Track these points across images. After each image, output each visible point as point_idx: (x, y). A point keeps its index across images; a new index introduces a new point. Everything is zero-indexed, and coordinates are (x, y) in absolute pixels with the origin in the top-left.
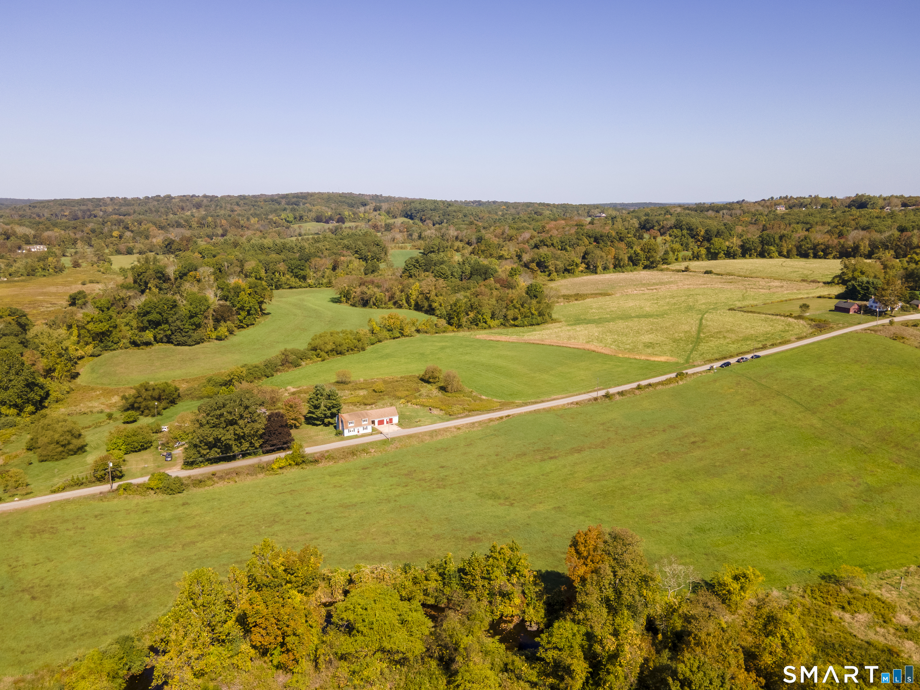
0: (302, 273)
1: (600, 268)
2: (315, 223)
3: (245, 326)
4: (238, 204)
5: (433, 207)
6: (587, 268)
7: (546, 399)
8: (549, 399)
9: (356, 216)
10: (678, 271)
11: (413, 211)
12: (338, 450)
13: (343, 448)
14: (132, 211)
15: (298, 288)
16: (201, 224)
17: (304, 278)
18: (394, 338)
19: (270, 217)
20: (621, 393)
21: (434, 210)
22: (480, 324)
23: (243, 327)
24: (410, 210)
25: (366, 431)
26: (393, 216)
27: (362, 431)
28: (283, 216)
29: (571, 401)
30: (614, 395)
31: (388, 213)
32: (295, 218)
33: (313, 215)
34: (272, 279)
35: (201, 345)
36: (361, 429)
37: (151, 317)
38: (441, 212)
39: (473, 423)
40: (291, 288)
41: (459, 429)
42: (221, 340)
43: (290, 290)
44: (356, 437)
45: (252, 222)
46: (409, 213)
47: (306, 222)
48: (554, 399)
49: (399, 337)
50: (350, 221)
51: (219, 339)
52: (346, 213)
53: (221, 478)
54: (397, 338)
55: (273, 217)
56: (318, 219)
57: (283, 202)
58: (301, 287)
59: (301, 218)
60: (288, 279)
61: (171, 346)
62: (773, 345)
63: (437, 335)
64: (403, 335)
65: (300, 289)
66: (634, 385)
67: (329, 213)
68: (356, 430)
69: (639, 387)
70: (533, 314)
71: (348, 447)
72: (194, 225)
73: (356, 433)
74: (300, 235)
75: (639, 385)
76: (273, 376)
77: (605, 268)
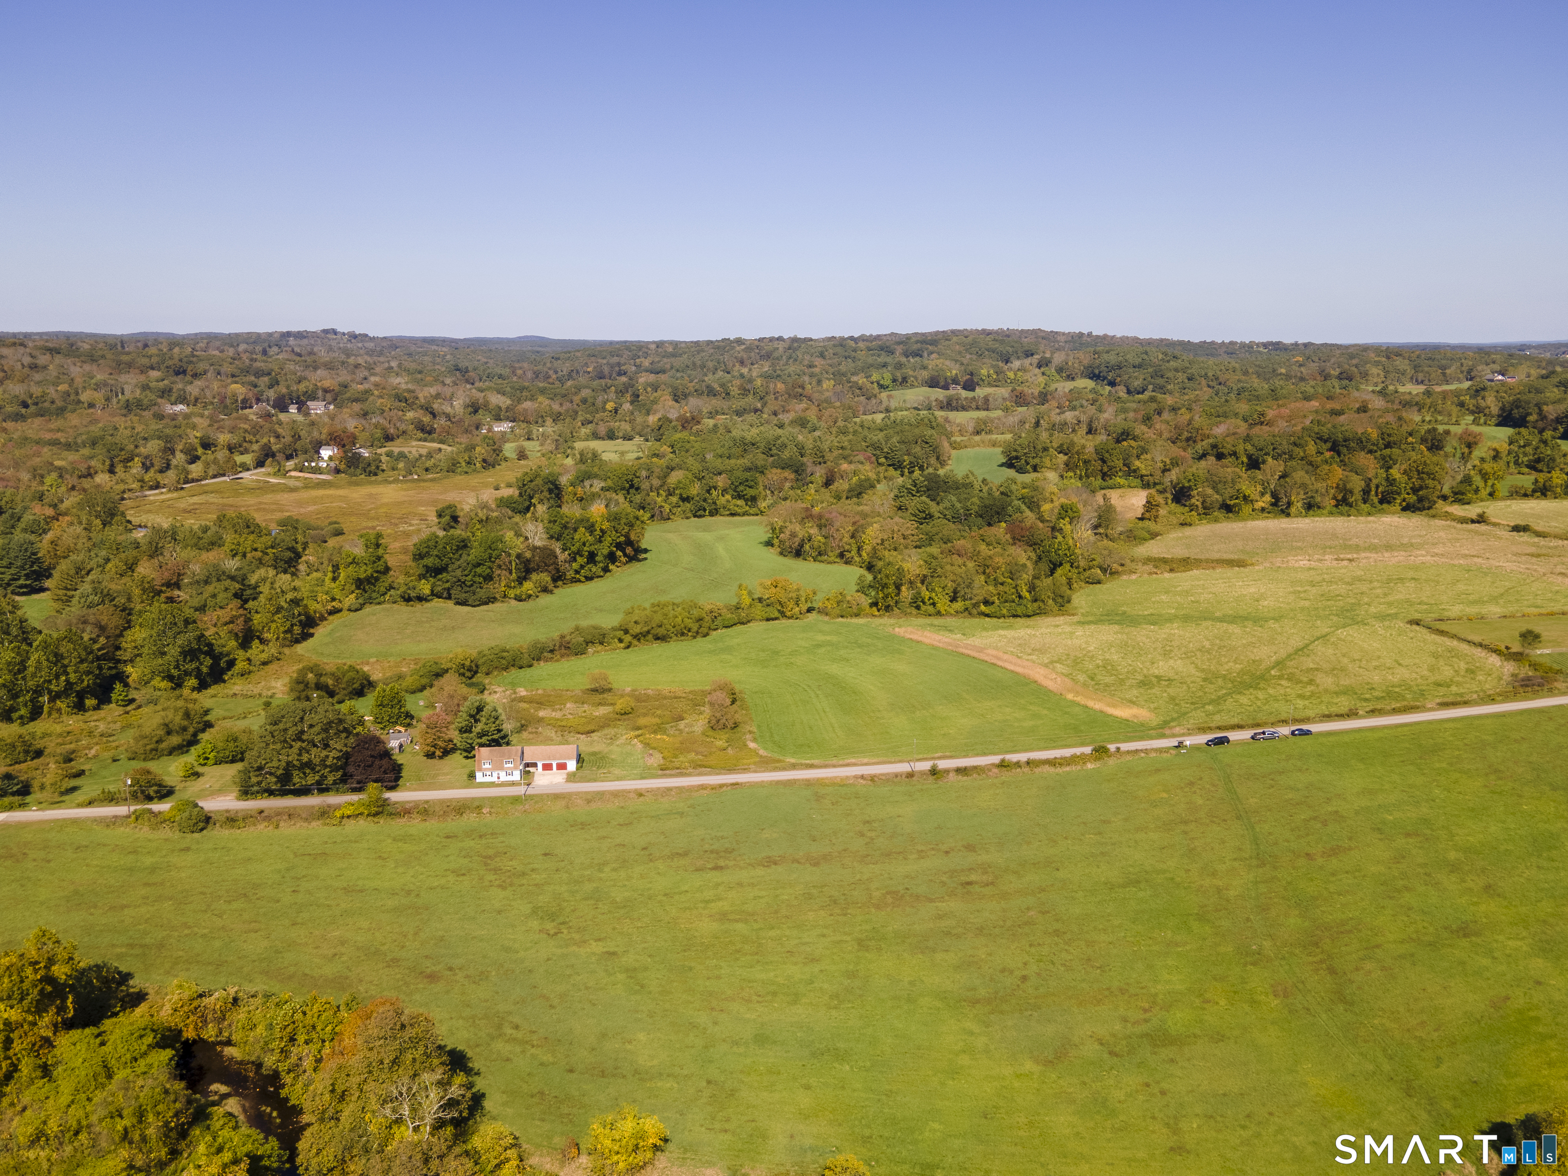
0: (751, 492)
1: (1298, 506)
2: (927, 389)
3: (583, 579)
4: (822, 355)
5: (1138, 361)
6: (1273, 504)
7: (816, 762)
8: (841, 762)
9: (1001, 377)
10: (1463, 521)
11: (1103, 368)
12: (442, 802)
13: (451, 800)
14: (668, 366)
15: (744, 515)
16: (745, 389)
17: (754, 499)
18: (768, 620)
19: (854, 379)
20: (960, 771)
21: (1140, 366)
22: (923, 608)
23: (579, 581)
24: (1098, 367)
25: (510, 778)
26: (1068, 376)
27: (504, 778)
28: (874, 378)
29: (860, 773)
30: (947, 771)
31: (1060, 370)
32: (894, 381)
33: (925, 374)
34: (705, 500)
35: (491, 606)
36: (503, 774)
37: (429, 561)
38: (1150, 370)
39: (669, 789)
40: (733, 515)
41: (641, 795)
42: (521, 601)
43: (731, 518)
44: (492, 785)
45: (825, 386)
46: (1097, 372)
47: (912, 386)
48: (848, 765)
49: (776, 619)
50: (990, 385)
51: (519, 599)
52: (984, 372)
53: (268, 818)
54: (773, 619)
55: (860, 379)
56: (933, 383)
57: (899, 349)
58: (745, 514)
59: (905, 380)
60: (728, 501)
61: (450, 604)
62: (1373, 711)
63: (840, 619)
64: (783, 614)
65: (746, 518)
66: (996, 759)
67: (954, 372)
68: (495, 774)
69: (1003, 765)
70: (1020, 597)
71: (458, 800)
72: (735, 391)
73: (494, 779)
74: (888, 410)
75: (1003, 761)
76: (530, 666)
77: (1310, 507)
